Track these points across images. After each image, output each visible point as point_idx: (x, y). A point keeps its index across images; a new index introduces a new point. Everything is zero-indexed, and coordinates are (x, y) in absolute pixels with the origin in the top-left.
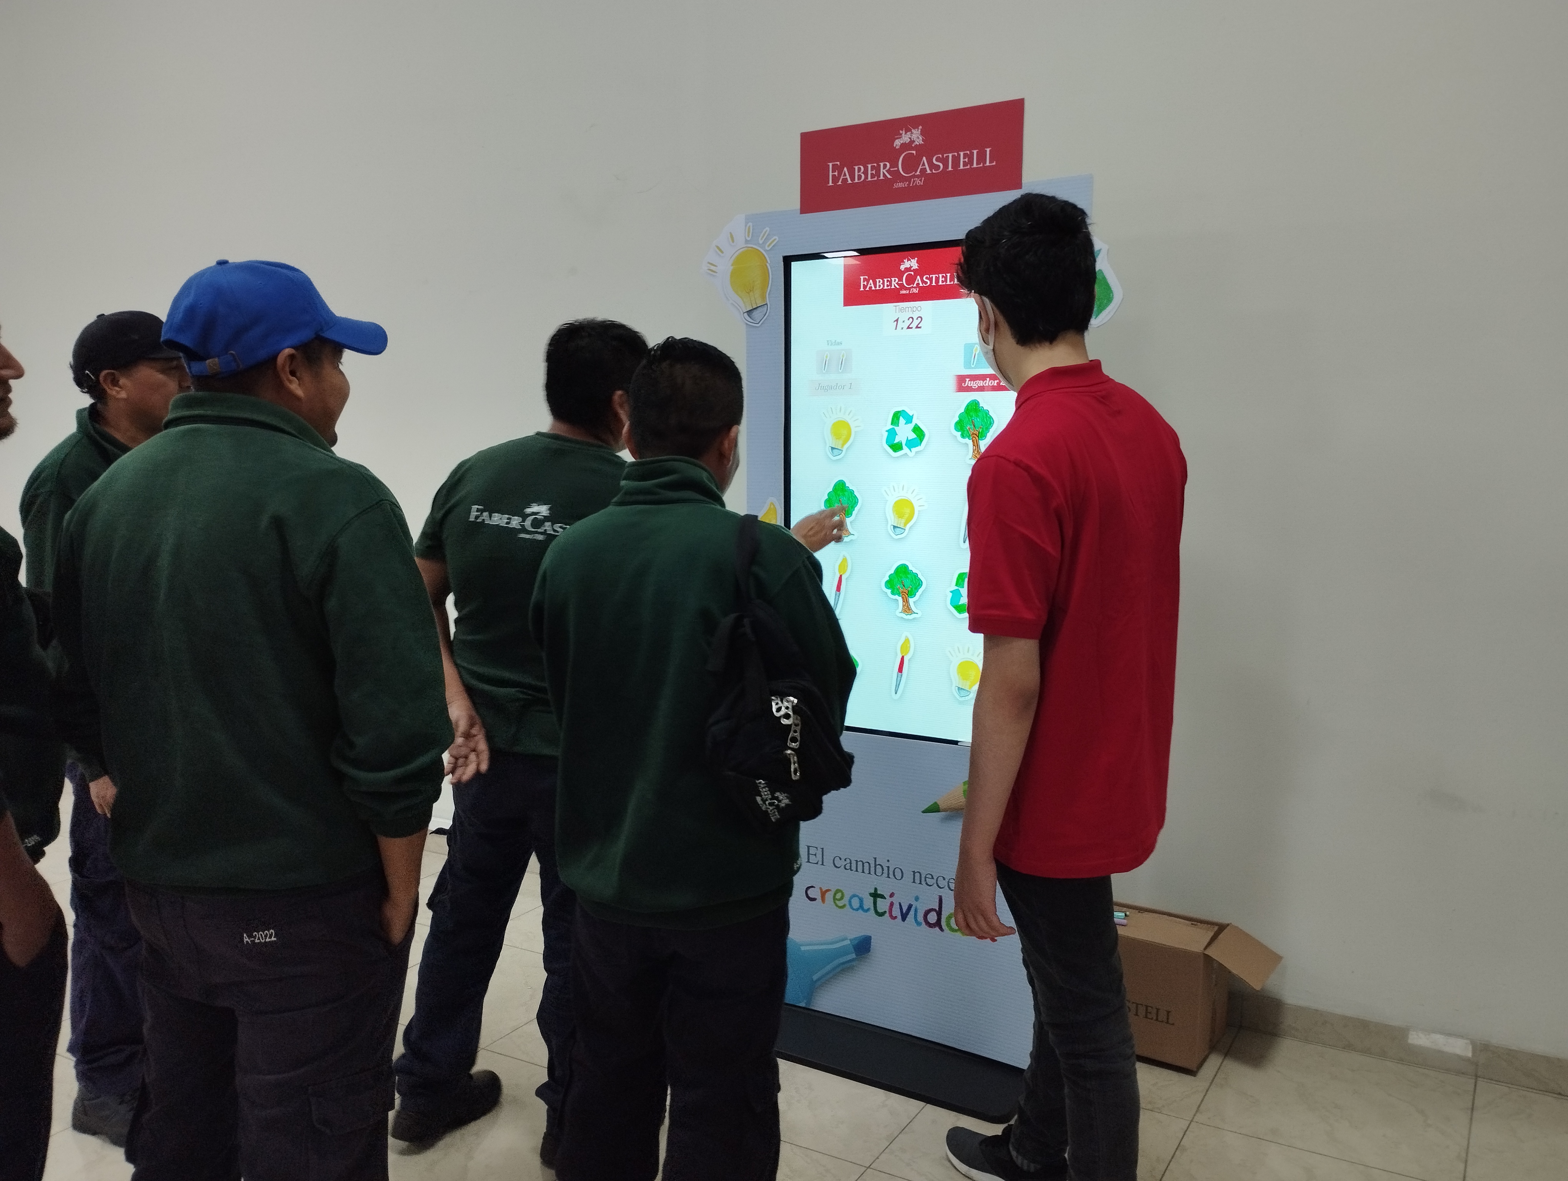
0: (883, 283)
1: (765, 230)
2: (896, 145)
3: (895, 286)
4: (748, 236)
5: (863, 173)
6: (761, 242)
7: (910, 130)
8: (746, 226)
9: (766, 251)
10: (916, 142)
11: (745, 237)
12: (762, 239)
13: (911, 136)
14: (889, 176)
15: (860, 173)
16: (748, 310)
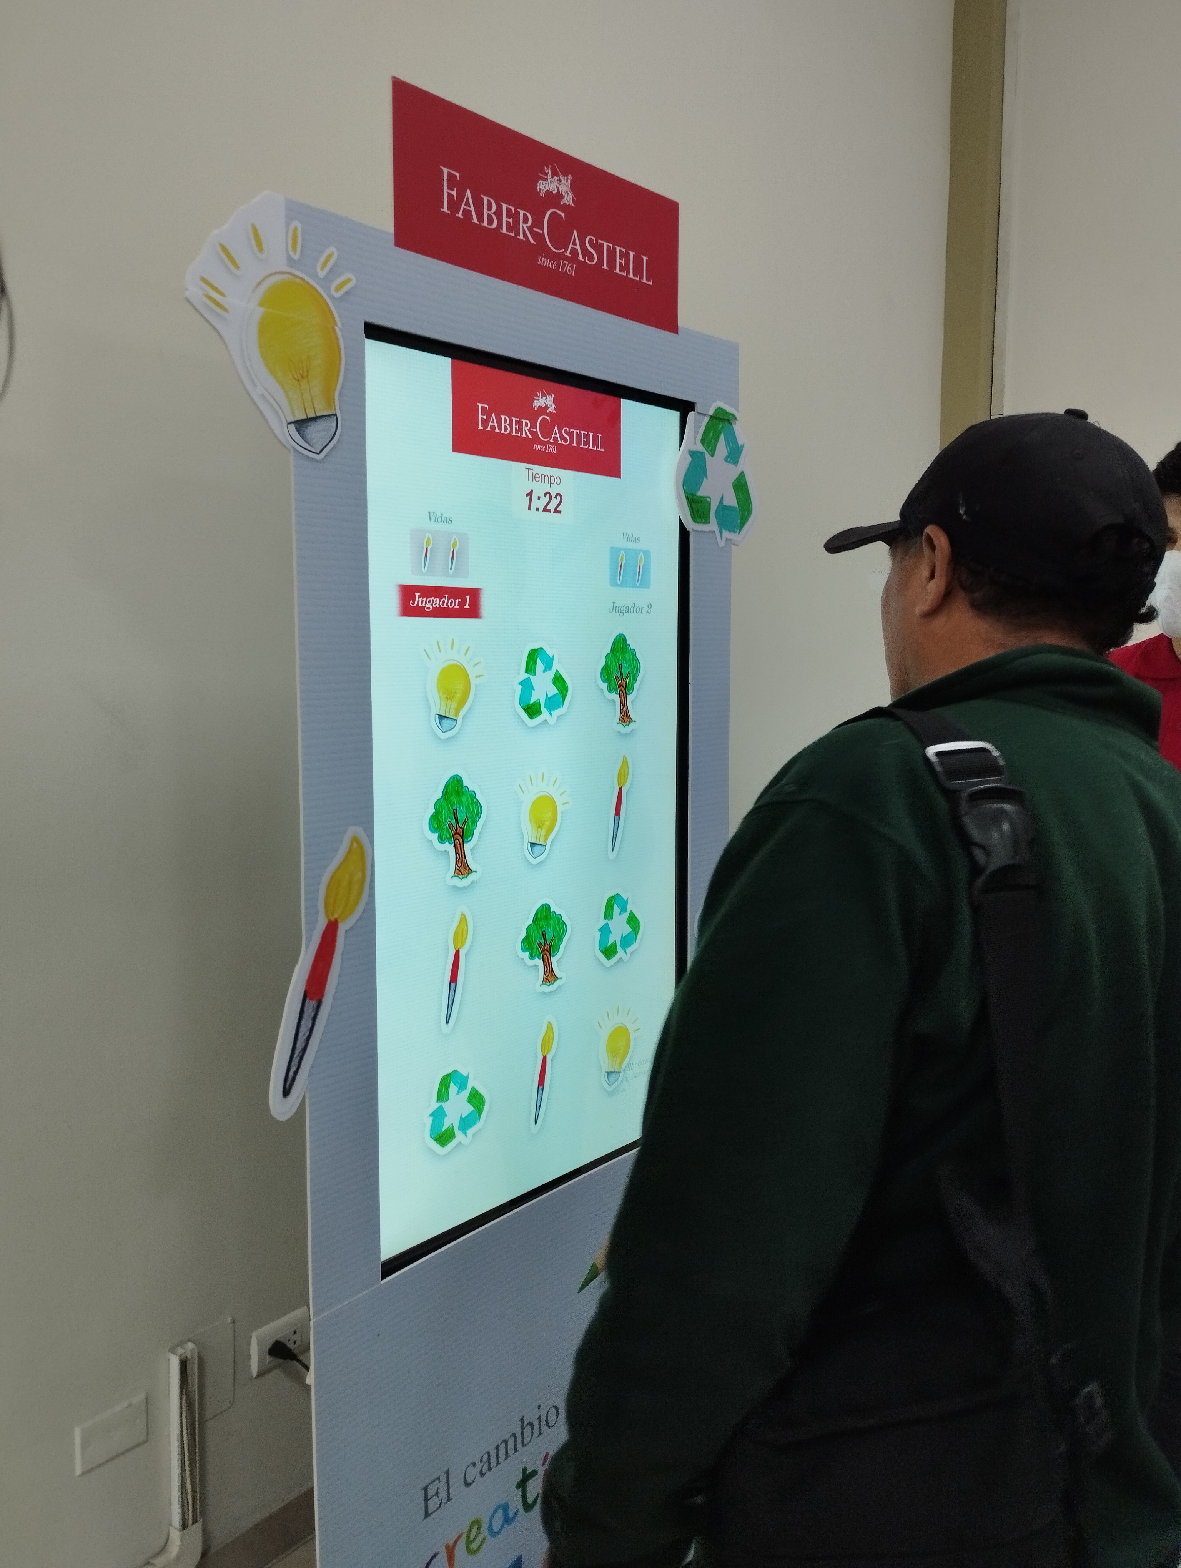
0: (511, 424)
1: (327, 252)
2: (540, 189)
3: (526, 434)
4: (295, 251)
5: (494, 213)
6: (322, 274)
7: (558, 175)
8: (288, 225)
9: (332, 298)
10: (565, 199)
11: (287, 251)
12: (323, 268)
13: (559, 185)
14: (532, 241)
15: (490, 213)
16: (298, 418)
